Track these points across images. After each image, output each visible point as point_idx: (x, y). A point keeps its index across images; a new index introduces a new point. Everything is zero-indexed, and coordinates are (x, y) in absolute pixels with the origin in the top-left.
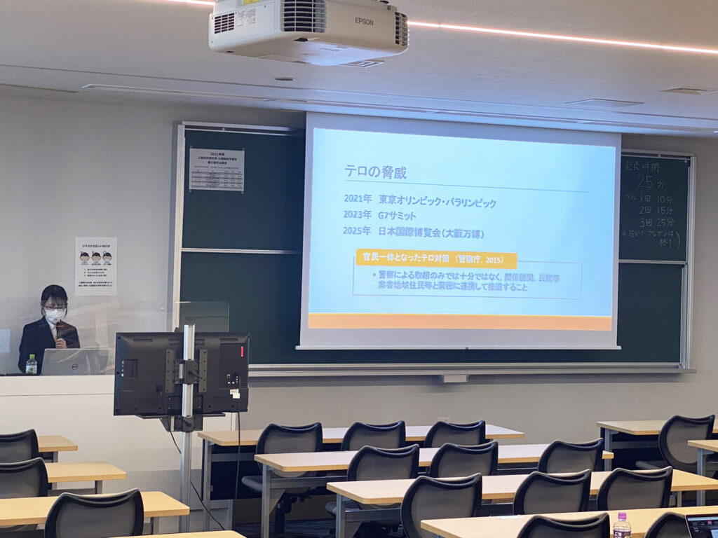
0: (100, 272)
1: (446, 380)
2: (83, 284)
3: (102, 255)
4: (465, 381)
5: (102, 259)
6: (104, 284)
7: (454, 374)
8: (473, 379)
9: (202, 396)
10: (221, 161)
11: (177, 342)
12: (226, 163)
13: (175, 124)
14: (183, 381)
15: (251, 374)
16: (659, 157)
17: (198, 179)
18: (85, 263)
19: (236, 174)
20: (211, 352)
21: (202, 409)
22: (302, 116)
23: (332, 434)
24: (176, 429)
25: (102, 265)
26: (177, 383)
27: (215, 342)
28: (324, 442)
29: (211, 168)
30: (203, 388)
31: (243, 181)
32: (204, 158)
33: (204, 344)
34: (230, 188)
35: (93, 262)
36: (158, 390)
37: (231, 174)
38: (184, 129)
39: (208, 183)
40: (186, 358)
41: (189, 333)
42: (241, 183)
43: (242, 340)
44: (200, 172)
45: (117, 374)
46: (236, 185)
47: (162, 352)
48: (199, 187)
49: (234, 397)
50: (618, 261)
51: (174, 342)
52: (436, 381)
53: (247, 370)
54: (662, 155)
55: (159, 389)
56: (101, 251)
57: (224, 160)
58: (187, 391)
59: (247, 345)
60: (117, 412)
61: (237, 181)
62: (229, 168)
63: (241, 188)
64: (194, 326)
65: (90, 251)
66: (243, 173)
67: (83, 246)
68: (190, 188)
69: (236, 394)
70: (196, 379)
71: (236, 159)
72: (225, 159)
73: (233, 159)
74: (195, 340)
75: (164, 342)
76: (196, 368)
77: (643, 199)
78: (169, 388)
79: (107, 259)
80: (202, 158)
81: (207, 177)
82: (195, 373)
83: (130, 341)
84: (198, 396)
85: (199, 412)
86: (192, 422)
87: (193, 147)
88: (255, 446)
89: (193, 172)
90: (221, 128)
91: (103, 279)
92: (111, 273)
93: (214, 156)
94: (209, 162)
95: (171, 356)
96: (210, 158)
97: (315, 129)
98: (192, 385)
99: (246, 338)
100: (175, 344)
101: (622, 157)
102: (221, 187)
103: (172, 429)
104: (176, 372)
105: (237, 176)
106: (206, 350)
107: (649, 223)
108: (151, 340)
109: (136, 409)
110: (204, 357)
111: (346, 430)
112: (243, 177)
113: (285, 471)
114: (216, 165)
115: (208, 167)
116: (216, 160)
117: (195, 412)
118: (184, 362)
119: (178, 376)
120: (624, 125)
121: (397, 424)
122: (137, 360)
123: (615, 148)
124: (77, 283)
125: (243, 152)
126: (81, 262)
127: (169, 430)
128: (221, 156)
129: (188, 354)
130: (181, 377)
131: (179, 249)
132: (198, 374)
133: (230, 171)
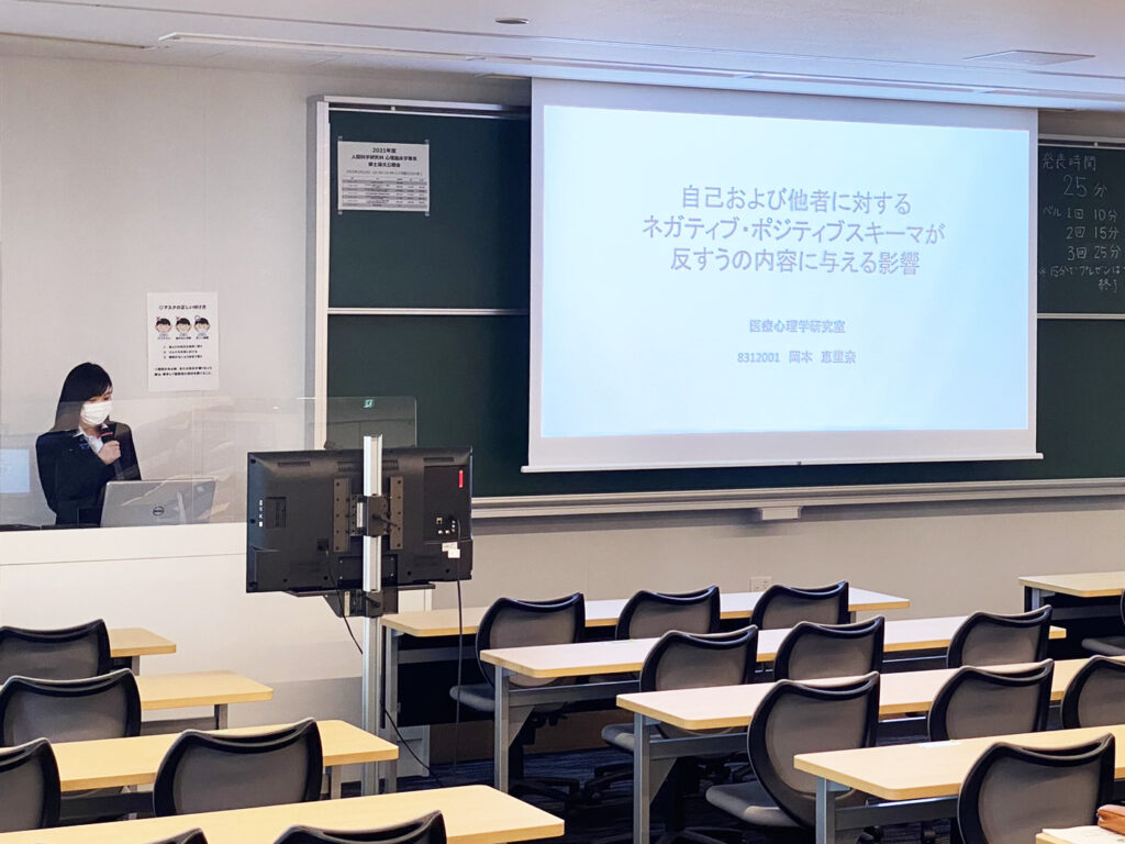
0: (190, 351)
1: (765, 517)
2: (161, 371)
3: (192, 322)
4: (796, 516)
5: (193, 329)
6: (198, 371)
7: (778, 505)
8: (808, 513)
9: (395, 556)
10: (391, 161)
11: (351, 465)
12: (398, 165)
13: (311, 103)
14: (363, 532)
15: (475, 514)
16: (1096, 146)
17: (353, 193)
18: (164, 336)
19: (416, 183)
20: (410, 482)
21: (396, 577)
22: (525, 84)
23: (600, 611)
24: (354, 612)
25: (194, 338)
26: (353, 534)
27: (416, 464)
28: (587, 625)
29: (375, 174)
30: (396, 541)
31: (427, 195)
32: (363, 157)
33: (397, 468)
34: (406, 206)
35: (178, 335)
36: (320, 548)
37: (406, 183)
38: (327, 109)
39: (369, 199)
40: (368, 492)
41: (372, 449)
42: (424, 199)
43: (459, 460)
44: (356, 181)
45: (251, 521)
46: (416, 202)
47: (327, 483)
48: (355, 205)
49: (450, 556)
50: (1035, 316)
51: (347, 466)
52: (749, 518)
53: (468, 508)
54: (1100, 144)
55: (323, 545)
56: (191, 316)
57: (395, 161)
58: (371, 548)
59: (469, 469)
60: (253, 586)
61: (417, 195)
62: (405, 173)
63: (425, 207)
64: (380, 438)
65: (172, 317)
66: (427, 180)
67: (161, 308)
68: (340, 207)
69: (452, 550)
70: (385, 526)
71: (415, 158)
72: (397, 158)
73: (410, 158)
74: (383, 462)
75: (330, 467)
76: (386, 509)
77: (1072, 214)
78: (341, 543)
79: (202, 327)
80: (358, 157)
81: (368, 189)
82: (384, 517)
83: (273, 467)
84: (390, 556)
85: (391, 582)
86: (379, 600)
87: (344, 140)
88: (474, 635)
89: (344, 181)
90: (389, 107)
91: (195, 363)
92: (209, 350)
93: (379, 154)
94: (371, 164)
95: (341, 489)
96: (372, 157)
97: (546, 107)
98: (380, 538)
99: (467, 455)
100: (349, 469)
101: (1039, 147)
102: (391, 205)
103: (347, 613)
104: (352, 516)
105: (416, 187)
106: (401, 479)
107: (1082, 253)
108: (309, 463)
109: (285, 581)
110: (397, 489)
111: (622, 604)
112: (427, 187)
113: (537, 676)
114: (380, 169)
115: (368, 172)
116: (382, 161)
117: (385, 582)
118: (364, 499)
119: (355, 523)
120: (1042, 93)
121: (706, 591)
122: (284, 498)
123: (1028, 132)
124: (152, 371)
125: (427, 146)
126: (158, 334)
127: (341, 614)
128: (390, 154)
129: (372, 485)
130: (360, 524)
131: (323, 310)
132: (389, 517)
133: (406, 178)
